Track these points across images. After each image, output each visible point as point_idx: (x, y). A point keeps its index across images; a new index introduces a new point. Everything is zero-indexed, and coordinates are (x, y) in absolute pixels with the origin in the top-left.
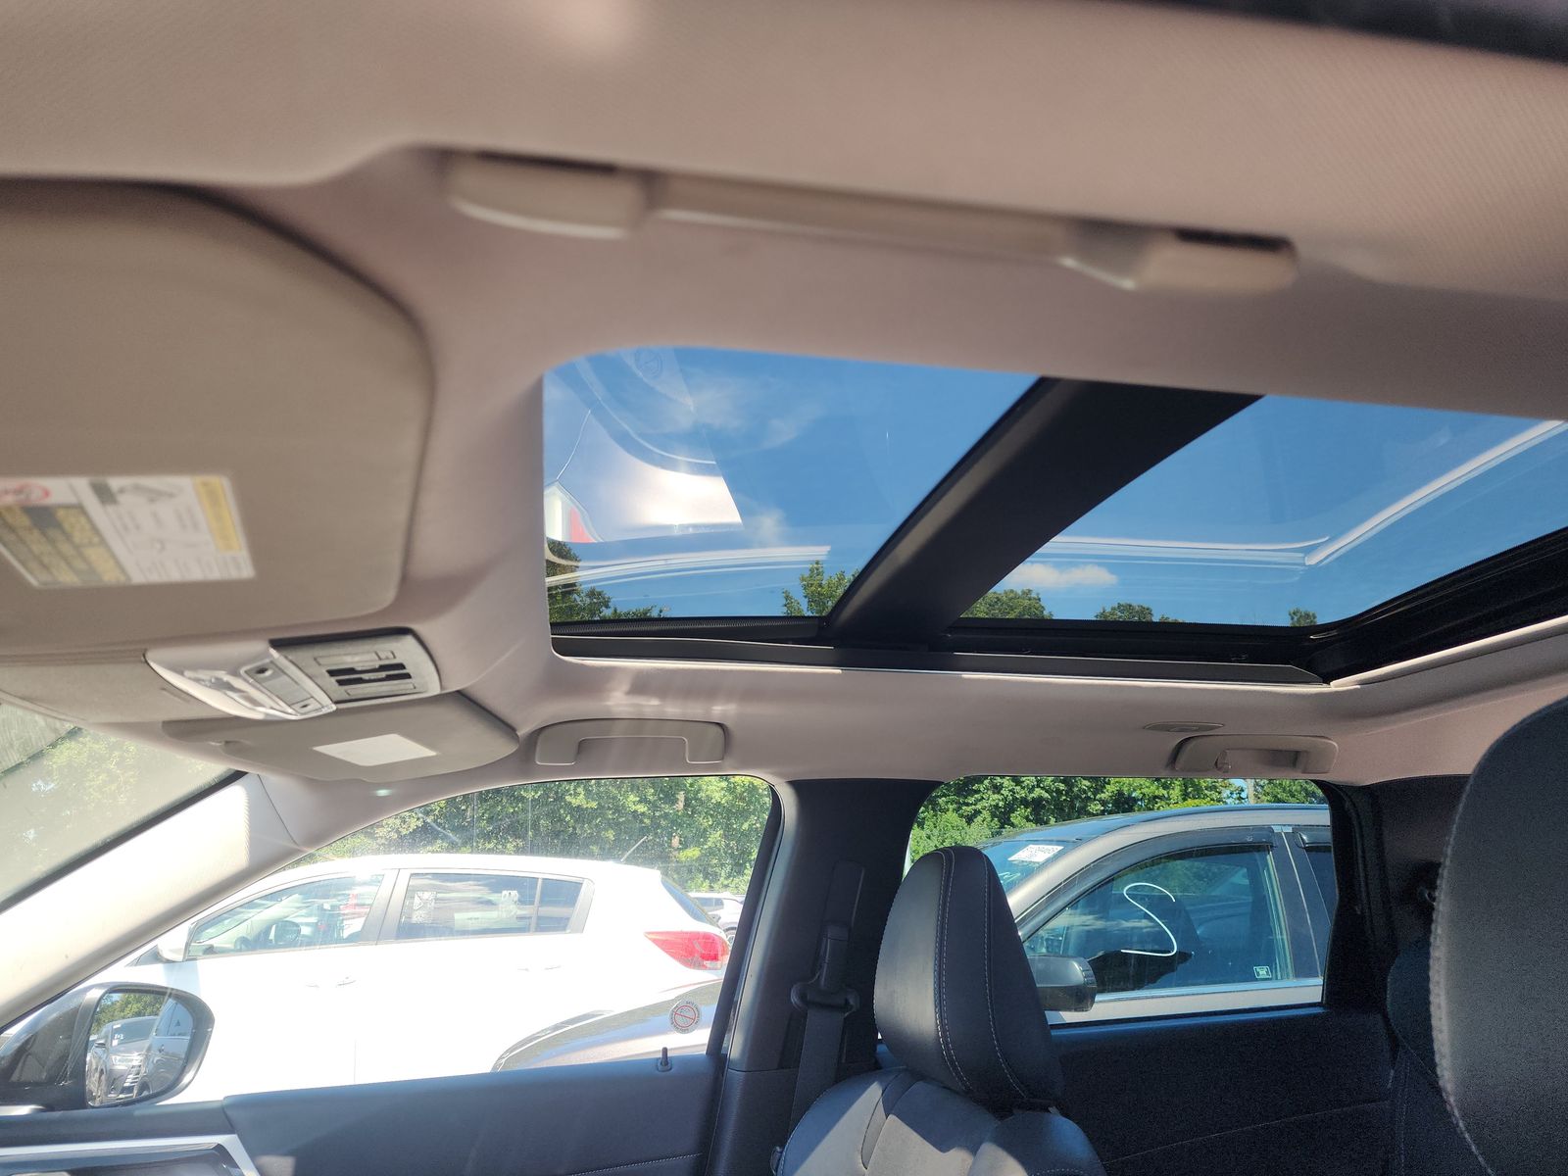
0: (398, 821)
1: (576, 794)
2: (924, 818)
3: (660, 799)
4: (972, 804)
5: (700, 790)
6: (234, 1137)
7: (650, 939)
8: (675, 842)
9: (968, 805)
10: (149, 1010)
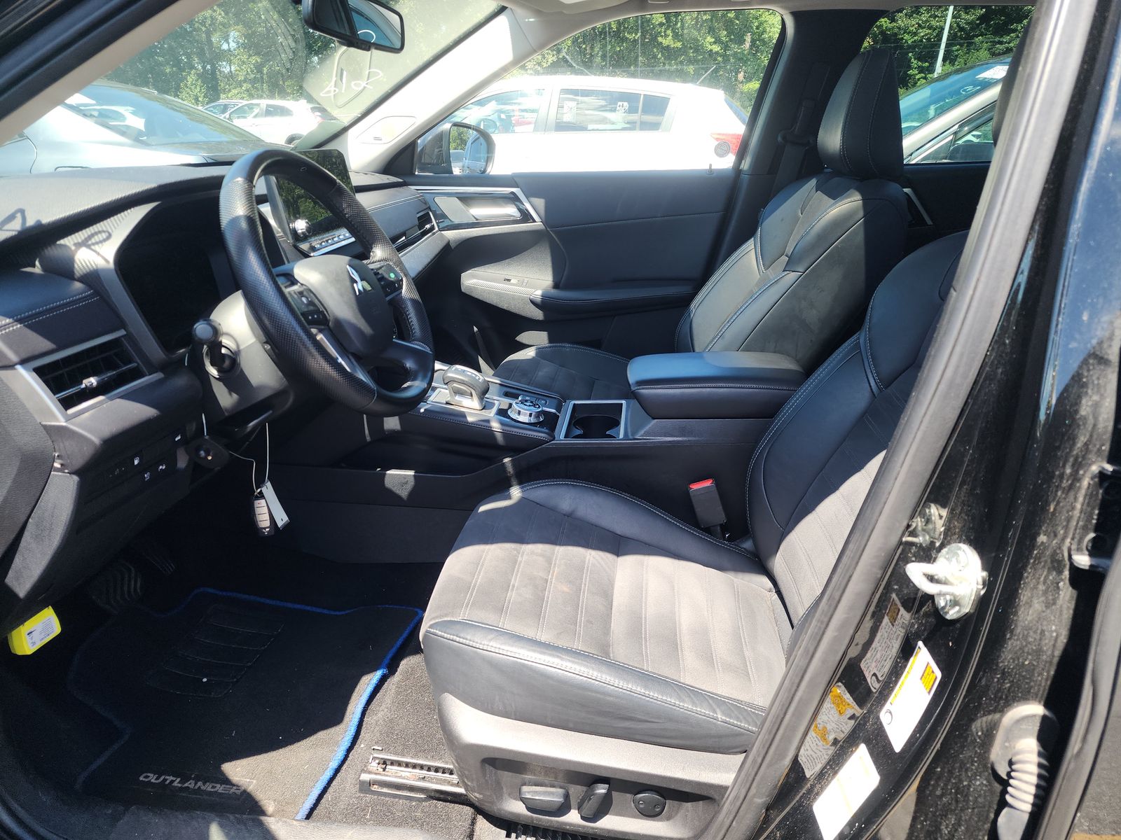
0: (540, 57)
1: (666, 36)
2: (957, 56)
3: (731, 40)
4: (1006, 42)
5: (764, 31)
6: (519, 189)
7: (714, 138)
8: (741, 76)
9: (1001, 43)
10: (460, 147)
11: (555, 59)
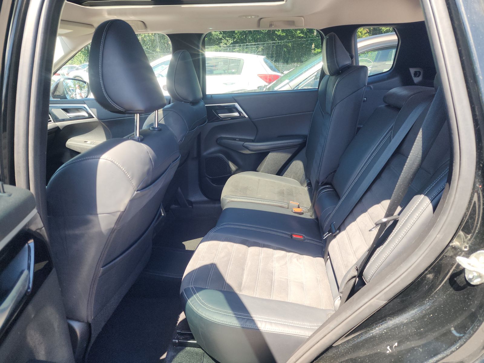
6: (86, 105)
11: (232, 42)
